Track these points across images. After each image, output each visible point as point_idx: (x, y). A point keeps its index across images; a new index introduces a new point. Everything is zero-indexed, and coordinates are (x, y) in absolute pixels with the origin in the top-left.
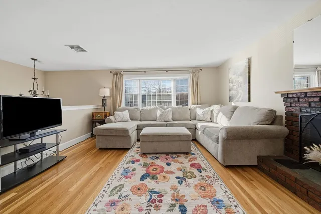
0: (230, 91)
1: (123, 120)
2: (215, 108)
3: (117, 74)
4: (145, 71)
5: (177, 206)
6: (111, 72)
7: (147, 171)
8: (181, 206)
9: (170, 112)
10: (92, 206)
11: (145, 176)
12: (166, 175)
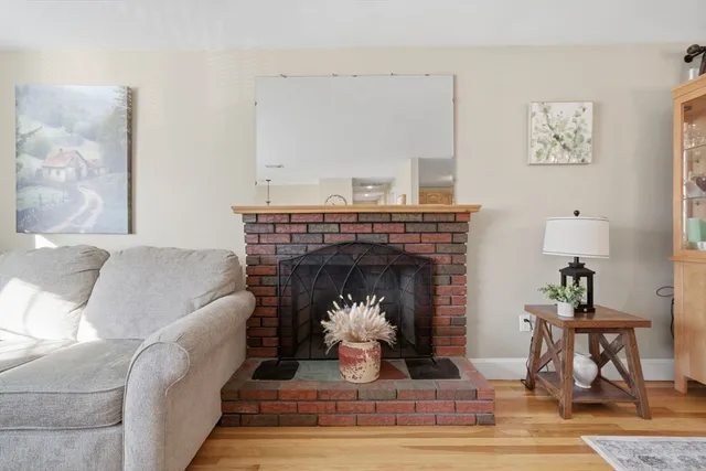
0: (21, 185)
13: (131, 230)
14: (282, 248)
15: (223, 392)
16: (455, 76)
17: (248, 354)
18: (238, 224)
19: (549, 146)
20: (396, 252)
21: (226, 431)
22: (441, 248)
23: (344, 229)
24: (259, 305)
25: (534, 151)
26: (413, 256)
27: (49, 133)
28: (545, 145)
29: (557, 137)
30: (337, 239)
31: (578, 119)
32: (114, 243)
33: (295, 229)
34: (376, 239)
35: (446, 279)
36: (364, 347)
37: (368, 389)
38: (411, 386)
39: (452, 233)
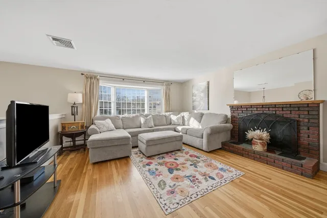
0: (193, 102)
1: (109, 129)
2: (186, 114)
3: (91, 78)
4: (124, 79)
5: (208, 177)
6: (82, 74)
7: (168, 167)
8: (210, 177)
9: (152, 119)
10: (158, 200)
11: (171, 171)
12: (183, 166)
13: (208, 109)
14: (241, 115)
15: (222, 143)
16: (314, 50)
18: (229, 109)
20: (279, 116)
22: (302, 116)
23: (258, 109)
24: (234, 128)
26: (287, 118)
27: (196, 92)
30: (256, 112)
32: (205, 112)
33: (243, 109)
34: (270, 112)
35: (306, 128)
36: (258, 141)
37: (257, 152)
38: (275, 156)
39: (308, 111)
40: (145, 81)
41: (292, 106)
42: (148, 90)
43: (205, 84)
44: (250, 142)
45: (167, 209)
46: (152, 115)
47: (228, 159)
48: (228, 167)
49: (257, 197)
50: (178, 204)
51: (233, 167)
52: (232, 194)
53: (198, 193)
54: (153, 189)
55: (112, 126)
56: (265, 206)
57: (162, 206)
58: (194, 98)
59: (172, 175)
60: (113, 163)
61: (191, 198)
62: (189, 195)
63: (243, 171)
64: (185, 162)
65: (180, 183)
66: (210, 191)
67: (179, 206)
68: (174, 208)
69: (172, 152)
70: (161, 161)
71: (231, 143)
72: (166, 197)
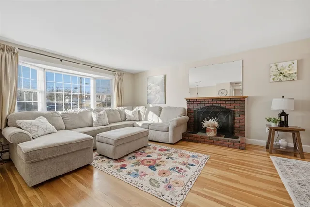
0: (148, 95)
2: (142, 109)
4: (61, 59)
7: (147, 165)
8: (189, 165)
9: (106, 115)
10: (162, 198)
11: (152, 167)
12: (160, 160)
13: (165, 103)
14: (195, 107)
15: (182, 134)
16: (242, 61)
17: (187, 130)
18: (186, 102)
19: (278, 76)
20: (223, 108)
21: (182, 142)
22: (236, 107)
23: (209, 102)
24: (190, 119)
25: (271, 78)
26: (228, 109)
27: (152, 85)
28: (276, 76)
29: (281, 73)
30: (208, 105)
31: (290, 66)
32: (163, 106)
33: (198, 103)
34: (217, 105)
35: (238, 116)
36: (212, 128)
37: (212, 137)
38: (222, 138)
39: (240, 103)
40: (92, 66)
41: (231, 100)
42: (95, 78)
43: (162, 77)
44: (205, 130)
45: (176, 203)
46: (105, 110)
47: (192, 147)
48: (197, 154)
49: (228, 170)
50: (182, 194)
51: (200, 153)
52: (213, 173)
53: (191, 180)
54: (148, 190)
55: (52, 128)
56: (236, 175)
57: (170, 202)
58: (149, 91)
59: (157, 172)
60: (69, 177)
61: (188, 186)
62: (185, 184)
63: (209, 154)
64: (159, 157)
65: (170, 177)
66: (197, 176)
67: (185, 196)
68: (181, 200)
69: (139, 150)
70: (135, 161)
71: (190, 133)
72: (167, 193)
